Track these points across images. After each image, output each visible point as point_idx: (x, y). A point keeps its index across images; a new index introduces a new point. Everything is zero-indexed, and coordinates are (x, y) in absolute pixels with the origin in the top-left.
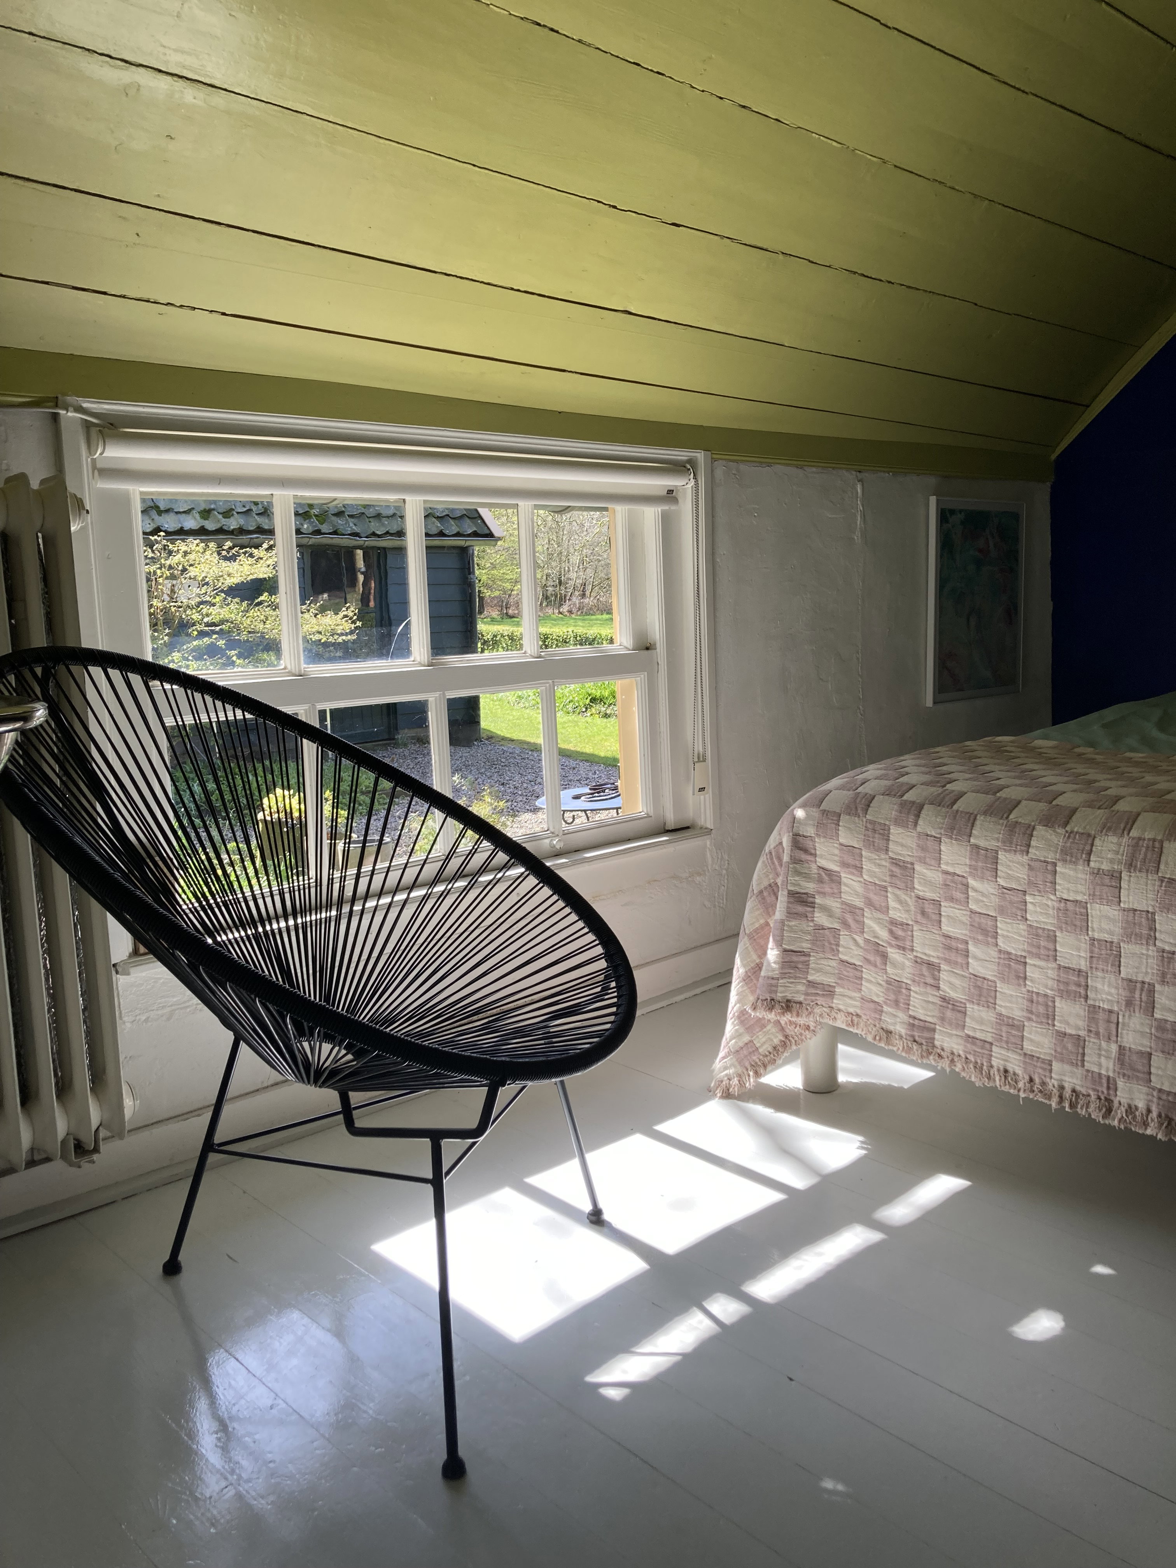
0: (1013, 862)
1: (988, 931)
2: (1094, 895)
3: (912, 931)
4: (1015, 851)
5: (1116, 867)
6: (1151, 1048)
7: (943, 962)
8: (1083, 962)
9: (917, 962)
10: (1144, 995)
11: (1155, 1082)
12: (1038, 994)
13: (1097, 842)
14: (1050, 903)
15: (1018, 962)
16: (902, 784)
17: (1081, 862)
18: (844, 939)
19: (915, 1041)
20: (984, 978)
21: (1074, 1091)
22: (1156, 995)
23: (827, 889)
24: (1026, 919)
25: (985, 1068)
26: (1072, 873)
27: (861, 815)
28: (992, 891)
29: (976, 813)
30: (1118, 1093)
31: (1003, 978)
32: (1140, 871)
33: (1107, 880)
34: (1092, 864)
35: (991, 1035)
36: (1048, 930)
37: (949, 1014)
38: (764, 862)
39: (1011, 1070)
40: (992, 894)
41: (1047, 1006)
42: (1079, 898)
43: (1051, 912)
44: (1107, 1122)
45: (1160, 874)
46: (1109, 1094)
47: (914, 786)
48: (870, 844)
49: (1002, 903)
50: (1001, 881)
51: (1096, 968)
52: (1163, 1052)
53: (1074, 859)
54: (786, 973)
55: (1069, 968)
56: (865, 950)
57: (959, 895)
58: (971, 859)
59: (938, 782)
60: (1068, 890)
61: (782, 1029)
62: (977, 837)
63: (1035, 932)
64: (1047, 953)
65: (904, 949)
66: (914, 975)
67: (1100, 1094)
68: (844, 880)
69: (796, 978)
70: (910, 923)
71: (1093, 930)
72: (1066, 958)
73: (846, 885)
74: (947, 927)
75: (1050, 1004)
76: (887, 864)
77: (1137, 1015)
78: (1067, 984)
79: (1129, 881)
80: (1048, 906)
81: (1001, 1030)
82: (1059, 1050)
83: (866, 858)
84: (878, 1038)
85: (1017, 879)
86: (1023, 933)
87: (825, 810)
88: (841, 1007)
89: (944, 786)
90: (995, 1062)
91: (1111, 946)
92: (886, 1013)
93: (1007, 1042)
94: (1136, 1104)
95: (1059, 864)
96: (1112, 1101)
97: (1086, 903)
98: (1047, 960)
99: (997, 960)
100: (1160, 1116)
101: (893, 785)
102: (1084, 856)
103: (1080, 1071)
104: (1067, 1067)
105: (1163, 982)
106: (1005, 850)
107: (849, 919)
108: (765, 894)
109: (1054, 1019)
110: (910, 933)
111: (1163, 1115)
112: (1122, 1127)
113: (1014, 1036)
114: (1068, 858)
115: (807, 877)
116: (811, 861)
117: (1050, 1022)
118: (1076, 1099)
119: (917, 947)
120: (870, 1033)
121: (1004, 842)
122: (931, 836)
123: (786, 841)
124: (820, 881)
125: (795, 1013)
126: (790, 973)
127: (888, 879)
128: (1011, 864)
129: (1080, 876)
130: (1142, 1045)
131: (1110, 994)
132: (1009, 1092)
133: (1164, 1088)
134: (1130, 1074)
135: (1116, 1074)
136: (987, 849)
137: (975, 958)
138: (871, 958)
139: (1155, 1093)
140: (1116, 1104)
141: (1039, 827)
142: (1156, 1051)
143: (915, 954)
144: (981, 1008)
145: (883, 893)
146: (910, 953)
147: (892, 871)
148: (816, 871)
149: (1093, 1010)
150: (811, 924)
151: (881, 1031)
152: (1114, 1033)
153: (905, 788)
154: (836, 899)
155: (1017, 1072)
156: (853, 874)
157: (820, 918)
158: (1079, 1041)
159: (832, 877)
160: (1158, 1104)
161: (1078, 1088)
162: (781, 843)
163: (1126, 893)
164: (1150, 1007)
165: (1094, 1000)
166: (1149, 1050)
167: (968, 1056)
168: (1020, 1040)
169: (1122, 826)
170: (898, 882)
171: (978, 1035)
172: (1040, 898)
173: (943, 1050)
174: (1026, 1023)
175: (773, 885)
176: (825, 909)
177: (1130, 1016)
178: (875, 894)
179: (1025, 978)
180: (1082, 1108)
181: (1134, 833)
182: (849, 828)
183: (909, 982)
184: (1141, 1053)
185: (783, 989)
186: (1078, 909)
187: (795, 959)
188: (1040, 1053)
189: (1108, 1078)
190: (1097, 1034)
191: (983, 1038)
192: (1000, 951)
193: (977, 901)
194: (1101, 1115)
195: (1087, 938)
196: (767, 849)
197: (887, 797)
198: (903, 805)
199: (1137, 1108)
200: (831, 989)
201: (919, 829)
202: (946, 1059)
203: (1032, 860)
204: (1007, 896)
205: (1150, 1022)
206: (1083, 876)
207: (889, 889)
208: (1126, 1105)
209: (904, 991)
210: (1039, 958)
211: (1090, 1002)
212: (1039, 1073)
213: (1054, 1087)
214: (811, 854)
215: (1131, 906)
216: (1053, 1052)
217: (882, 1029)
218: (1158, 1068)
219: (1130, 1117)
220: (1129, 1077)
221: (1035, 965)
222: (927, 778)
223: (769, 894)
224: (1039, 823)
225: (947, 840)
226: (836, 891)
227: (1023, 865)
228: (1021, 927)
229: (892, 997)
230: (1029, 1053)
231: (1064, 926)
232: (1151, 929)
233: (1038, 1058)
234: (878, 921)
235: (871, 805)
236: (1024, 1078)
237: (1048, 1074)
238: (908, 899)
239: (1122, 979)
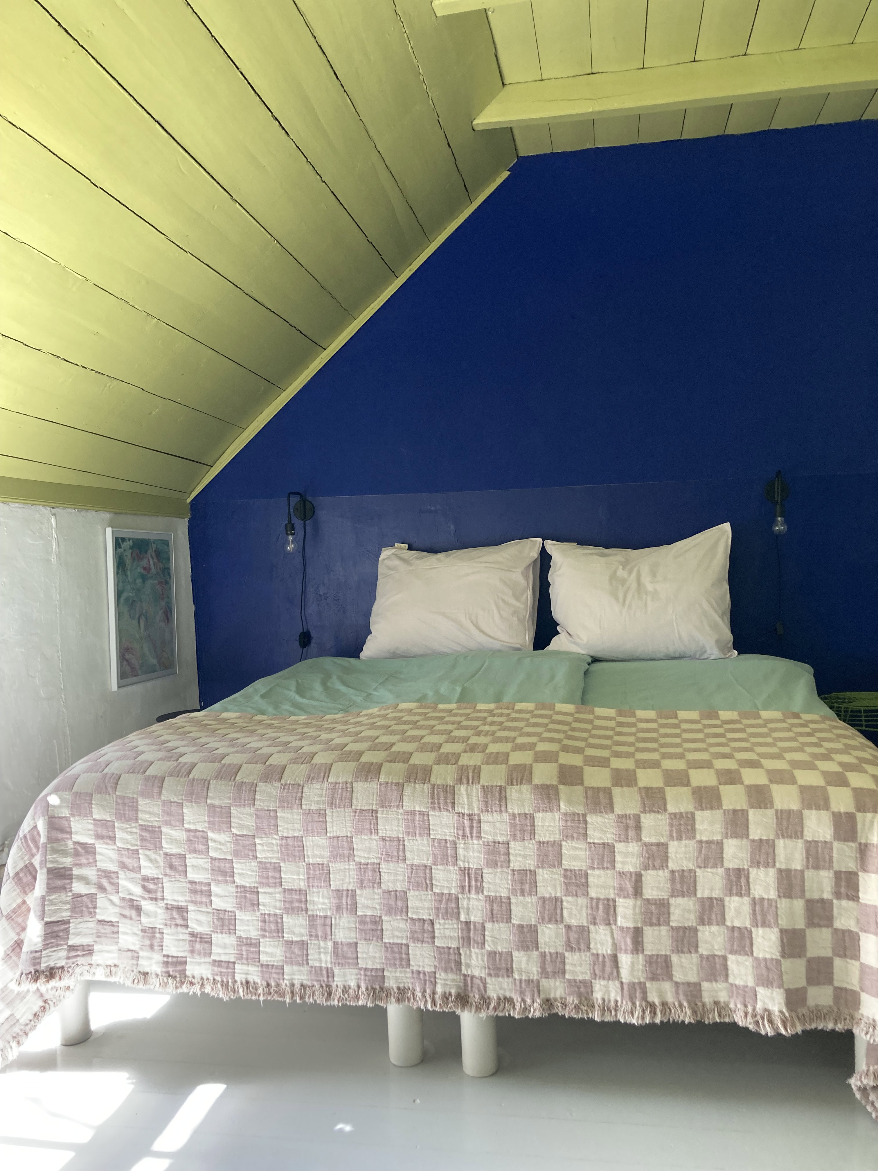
0: (243, 814)
1: (226, 872)
2: (307, 830)
3: (162, 883)
4: (244, 805)
5: (321, 806)
6: (356, 938)
7: (190, 904)
8: (302, 883)
9: (169, 908)
10: (349, 899)
11: (362, 964)
12: (269, 915)
13: (306, 790)
14: (274, 842)
15: (252, 892)
16: (142, 762)
17: (295, 806)
18: (101, 901)
19: (169, 976)
20: (225, 911)
21: (302, 985)
22: (357, 898)
23: (84, 861)
24: (257, 858)
25: (230, 984)
26: (289, 816)
27: (111, 792)
28: (228, 839)
29: (209, 779)
30: (335, 979)
31: (241, 908)
32: (339, 807)
33: (316, 818)
34: (304, 807)
35: (233, 955)
36: (274, 863)
37: (198, 946)
38: (18, 846)
39: (251, 980)
40: (228, 842)
41: (277, 922)
42: (296, 834)
43: (275, 848)
44: (329, 1004)
45: (353, 807)
46: (328, 981)
47: (152, 763)
48: (121, 816)
49: (237, 848)
50: (234, 831)
51: (313, 886)
52: (365, 940)
53: (290, 805)
54: (48, 944)
55: (292, 890)
56: (120, 907)
57: (201, 847)
58: (209, 816)
59: (171, 757)
60: (287, 829)
61: (42, 995)
62: (212, 798)
63: (264, 866)
64: (274, 881)
65: (156, 899)
66: (166, 920)
67: (322, 983)
68: (98, 850)
69: (57, 946)
70: (160, 877)
71: (308, 857)
72: (289, 882)
73: (100, 854)
74: (192, 875)
75: (279, 920)
76: (138, 831)
77: (345, 915)
78: (291, 902)
79: (332, 816)
80: (273, 844)
81: (241, 950)
82: (288, 955)
83: (118, 828)
84: (136, 981)
85: (247, 827)
86: (254, 869)
87: (77, 793)
88: (100, 962)
89: (177, 760)
90: (238, 978)
91: (323, 867)
92: (142, 958)
93: (247, 959)
94: (349, 984)
95: (279, 810)
96: (331, 986)
97: (302, 837)
98: (275, 887)
99: (235, 894)
100: (367, 989)
101: (134, 764)
102: (297, 801)
103: (306, 969)
104: (295, 968)
105: (362, 887)
106: (236, 806)
107: (105, 882)
108: (21, 875)
109: (283, 932)
110: (160, 885)
111: (369, 988)
112: (340, 1004)
113: (252, 952)
114: (286, 805)
115: (64, 853)
116: (67, 838)
117: (280, 935)
118: (304, 991)
119: (167, 895)
120: (128, 978)
121: (234, 799)
122: (174, 802)
123: (41, 825)
124: (77, 854)
125: (58, 978)
126: (52, 943)
127: (139, 843)
128: (242, 816)
129: (295, 817)
130: (350, 938)
131: (324, 904)
132: (251, 999)
133: (368, 967)
134: (343, 962)
135: (333, 965)
136: (221, 807)
137: (217, 895)
138: (127, 912)
139: (362, 972)
140: (334, 986)
141: (260, 784)
142: (361, 940)
143: (165, 902)
144: (224, 935)
145: (135, 856)
146: (161, 902)
147: (142, 836)
148: (72, 846)
149: (313, 918)
150: (70, 894)
151: (138, 974)
152: (329, 933)
153: (146, 765)
154: (92, 868)
155: (256, 981)
156: (107, 844)
157: (78, 887)
158: (303, 945)
159: (89, 850)
160: (365, 980)
161: (305, 982)
162: (35, 827)
163: (331, 825)
164: (354, 908)
165: (313, 911)
166: (355, 940)
167: (216, 978)
168: (257, 954)
169: (322, 774)
170: (149, 845)
171: (224, 958)
172: (266, 839)
173: (193, 977)
174: (261, 940)
175: (28, 865)
176: (83, 879)
177: (340, 918)
178: (129, 858)
179: (258, 904)
180: (309, 998)
181: (331, 779)
182: (102, 806)
183: (161, 927)
184: (350, 944)
185: (46, 959)
186: (296, 843)
187: (56, 929)
188: (274, 961)
189: (327, 968)
190: (317, 936)
191: (227, 960)
192: (237, 887)
193: (216, 849)
194: (324, 999)
195: (304, 864)
196: (21, 834)
197: (132, 775)
198: (147, 779)
199: (350, 987)
200: (90, 948)
201: (163, 798)
202: (197, 985)
203: (258, 810)
204: (240, 841)
205: (354, 919)
206: (299, 817)
207: (141, 851)
208: (342, 987)
209: (158, 935)
210: (269, 886)
211: (310, 913)
212: (274, 978)
213: (286, 986)
214: (67, 832)
215: (335, 834)
216: (284, 958)
217: (140, 972)
218: (363, 953)
219: (346, 995)
220: (342, 964)
221: (265, 893)
222: (160, 754)
223: (25, 874)
224: (260, 780)
225: (188, 804)
226: (91, 861)
227: (251, 815)
228: (253, 864)
229: (148, 942)
230: (265, 963)
231: (286, 857)
232: (350, 849)
233: (273, 966)
234: (132, 880)
235: (119, 783)
236: (262, 985)
237: (281, 977)
238: (158, 858)
239: (332, 890)
